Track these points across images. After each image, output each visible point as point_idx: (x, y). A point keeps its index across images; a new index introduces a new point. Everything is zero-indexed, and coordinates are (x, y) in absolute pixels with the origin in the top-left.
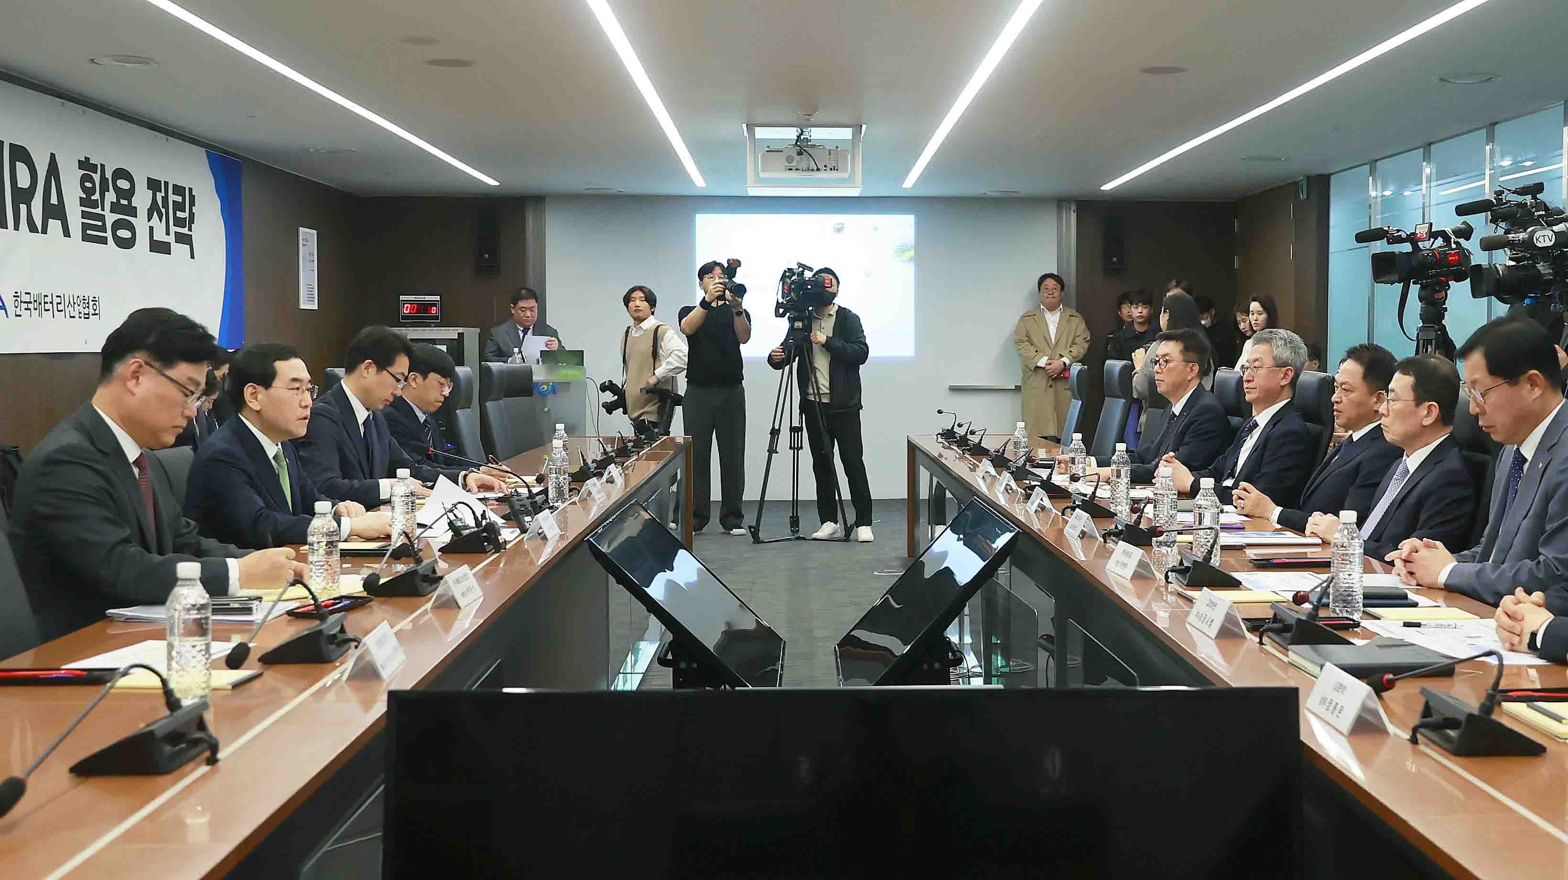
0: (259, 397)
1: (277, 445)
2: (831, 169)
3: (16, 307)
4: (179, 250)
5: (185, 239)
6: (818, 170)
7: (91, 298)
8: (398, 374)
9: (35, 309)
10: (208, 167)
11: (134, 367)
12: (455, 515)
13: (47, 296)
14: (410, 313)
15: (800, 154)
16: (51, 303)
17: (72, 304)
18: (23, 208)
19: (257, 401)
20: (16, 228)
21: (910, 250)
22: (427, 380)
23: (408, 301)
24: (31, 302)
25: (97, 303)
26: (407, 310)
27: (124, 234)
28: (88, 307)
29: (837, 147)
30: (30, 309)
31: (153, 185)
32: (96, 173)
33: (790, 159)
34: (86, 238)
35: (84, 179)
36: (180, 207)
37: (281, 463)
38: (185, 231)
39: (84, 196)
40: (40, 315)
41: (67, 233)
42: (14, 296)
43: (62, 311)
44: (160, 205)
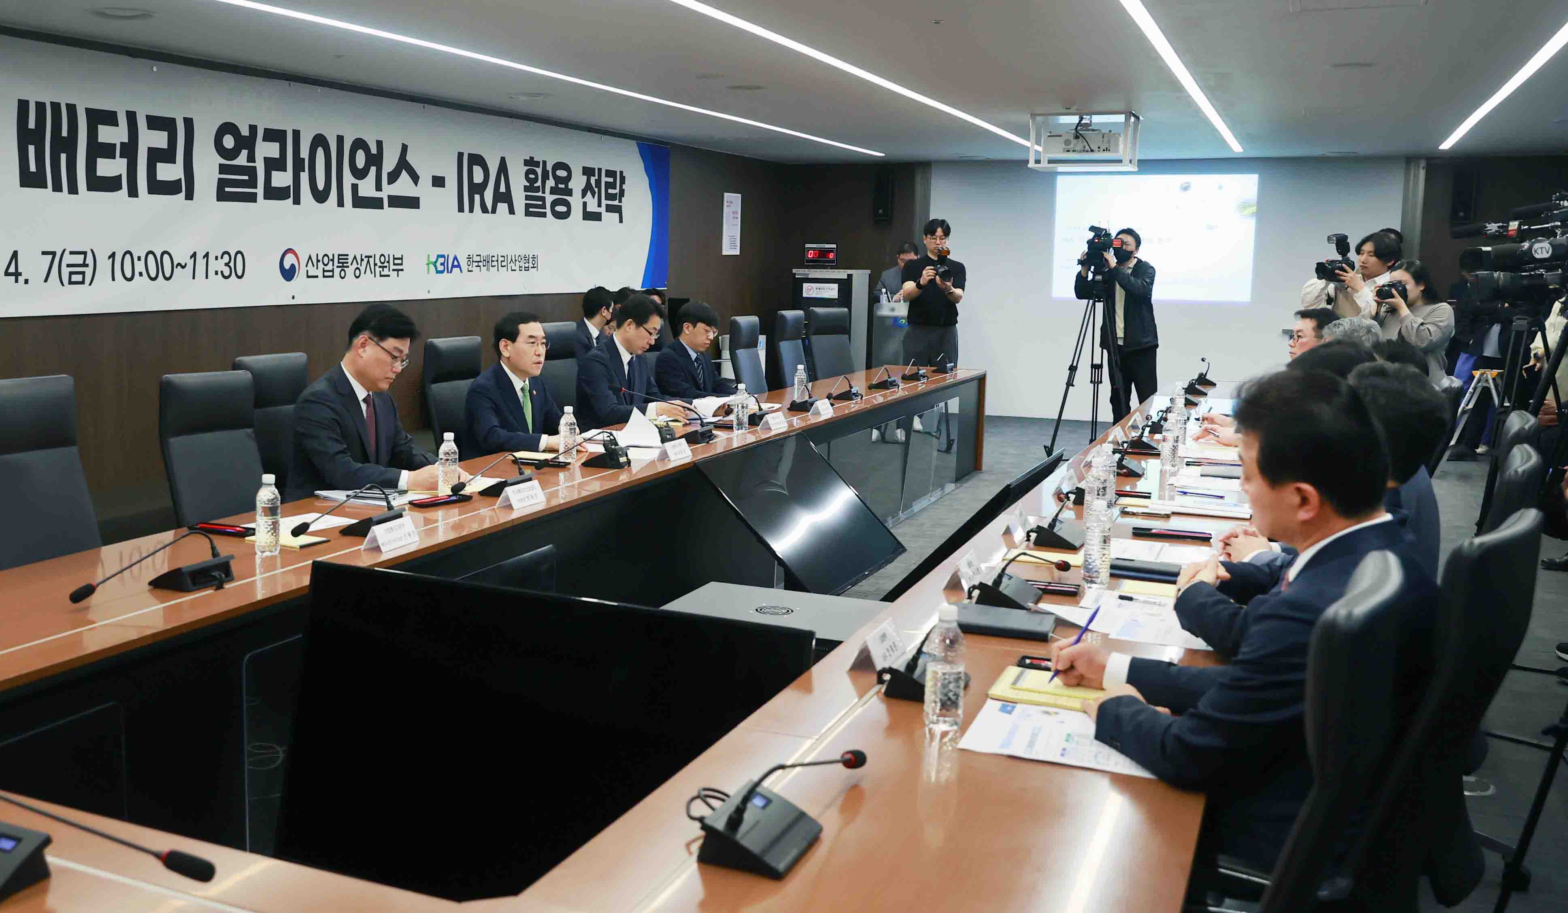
1: (525, 381)
2: (1104, 150)
3: (469, 266)
4: (610, 218)
5: (618, 210)
6: (1092, 151)
7: (531, 256)
9: (484, 266)
10: (639, 155)
11: (364, 340)
13: (494, 256)
14: (813, 257)
15: (1077, 137)
16: (497, 261)
17: (514, 261)
18: (477, 197)
19: (508, 350)
20: (471, 210)
21: (1254, 206)
22: (695, 329)
23: (812, 248)
24: (481, 262)
25: (536, 260)
26: (811, 253)
27: (561, 209)
28: (528, 262)
29: (1110, 131)
30: (480, 266)
31: (588, 172)
32: (539, 167)
33: (1067, 142)
34: (528, 214)
35: (527, 173)
36: (609, 185)
37: (526, 394)
38: (616, 203)
39: (528, 184)
40: (488, 270)
41: (512, 211)
42: (468, 258)
43: (505, 266)
44: (594, 186)
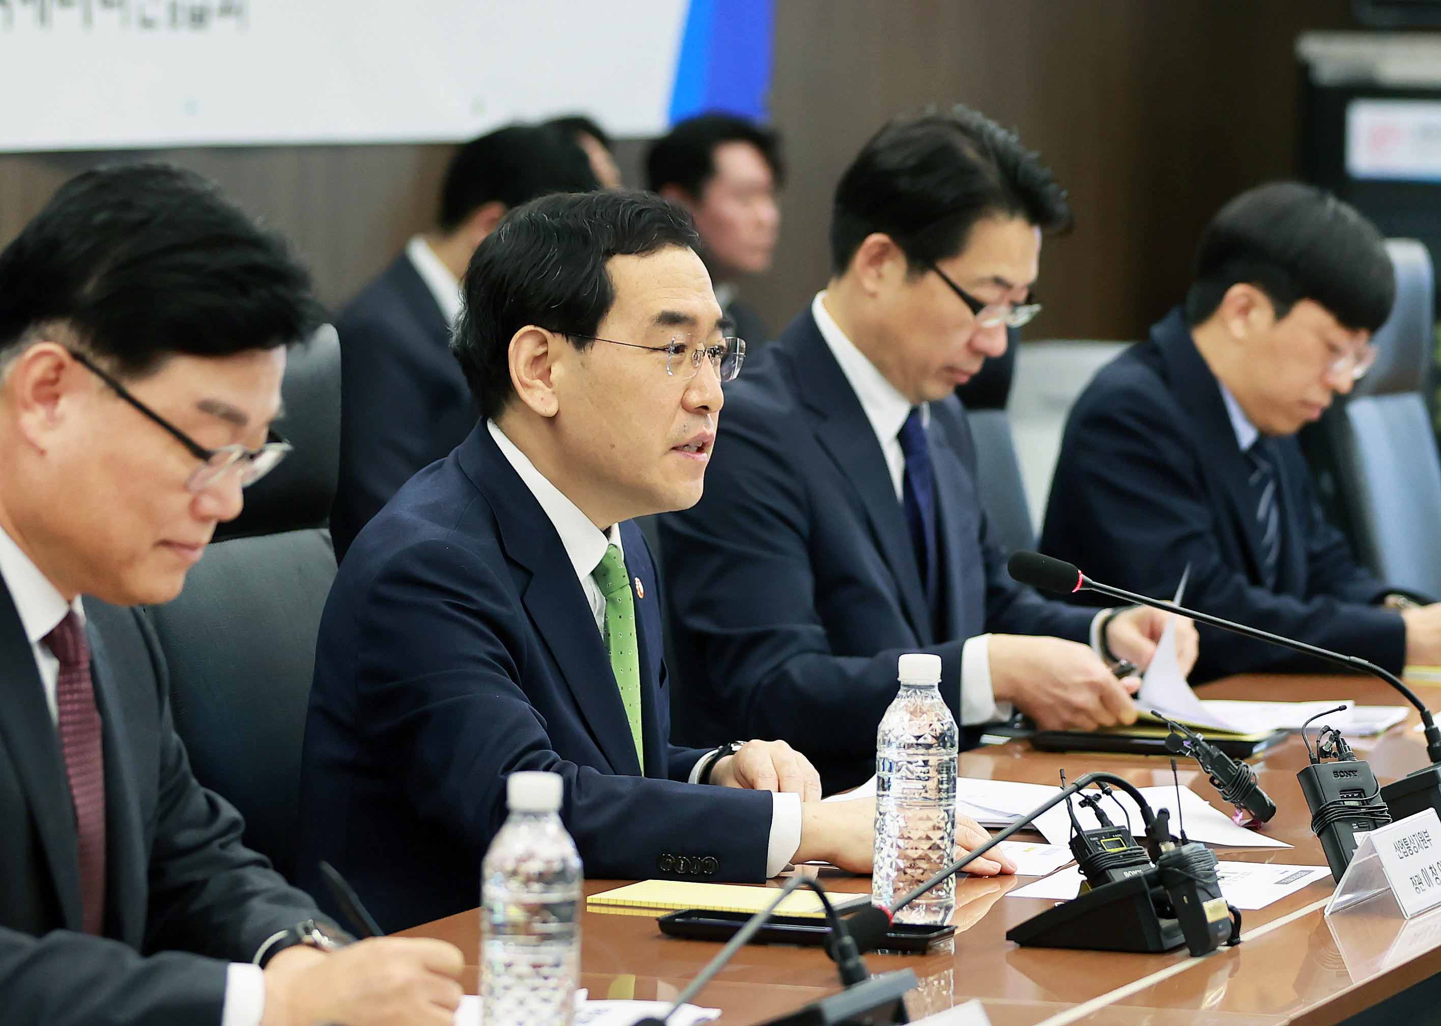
0: (558, 371)
1: (607, 532)
8: (981, 282)
11: (39, 370)
12: (1101, 815)
19: (549, 384)
37: (617, 595)
